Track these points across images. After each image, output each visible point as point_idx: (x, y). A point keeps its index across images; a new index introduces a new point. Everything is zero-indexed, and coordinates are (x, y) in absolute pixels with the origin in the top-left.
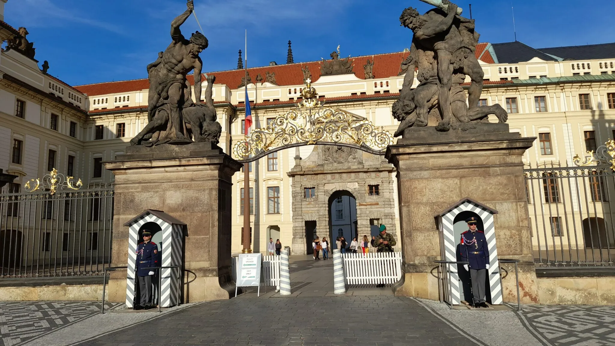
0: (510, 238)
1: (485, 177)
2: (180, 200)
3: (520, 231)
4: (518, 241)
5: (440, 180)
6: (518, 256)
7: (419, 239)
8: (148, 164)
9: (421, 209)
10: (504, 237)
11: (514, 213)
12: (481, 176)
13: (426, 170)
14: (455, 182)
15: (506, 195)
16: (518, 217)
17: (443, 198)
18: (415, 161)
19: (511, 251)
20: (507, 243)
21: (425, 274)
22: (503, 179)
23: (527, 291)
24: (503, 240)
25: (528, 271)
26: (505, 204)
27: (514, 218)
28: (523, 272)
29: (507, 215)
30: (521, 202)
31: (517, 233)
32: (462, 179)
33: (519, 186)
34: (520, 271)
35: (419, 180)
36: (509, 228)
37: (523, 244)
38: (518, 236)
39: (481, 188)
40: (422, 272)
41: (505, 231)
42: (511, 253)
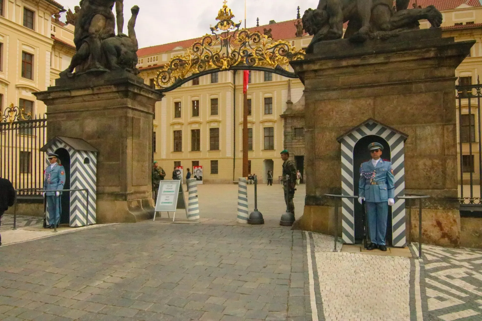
0: (431, 168)
1: (405, 95)
2: (96, 128)
3: (444, 161)
4: (441, 173)
5: (351, 101)
6: (438, 190)
7: (322, 168)
8: (68, 94)
9: (326, 135)
10: (424, 167)
11: (438, 139)
12: (400, 94)
13: (334, 90)
14: (368, 103)
15: (430, 117)
16: (444, 144)
17: (352, 121)
18: (322, 79)
19: (430, 184)
20: (427, 174)
21: (326, 207)
22: (427, 98)
23: (446, 232)
24: (421, 171)
25: (450, 209)
26: (429, 127)
27: (438, 144)
28: (444, 209)
29: (429, 141)
30: (450, 124)
31: (440, 163)
32: (377, 98)
33: (449, 105)
34: (440, 208)
35: (325, 101)
36: (431, 157)
37: (447, 177)
38: (441, 167)
39: (399, 108)
40: (323, 205)
41: (425, 160)
42: (431, 187)
